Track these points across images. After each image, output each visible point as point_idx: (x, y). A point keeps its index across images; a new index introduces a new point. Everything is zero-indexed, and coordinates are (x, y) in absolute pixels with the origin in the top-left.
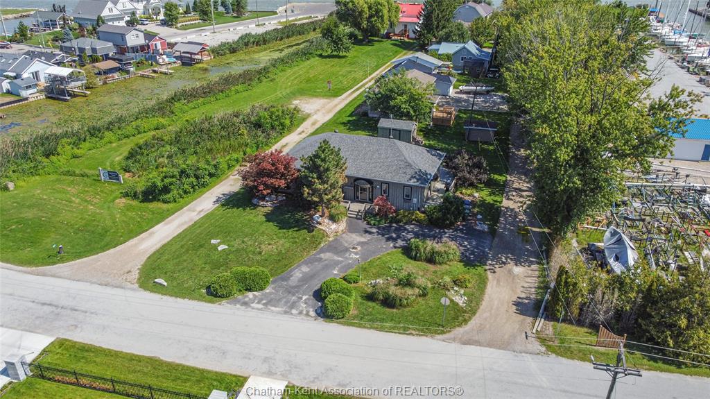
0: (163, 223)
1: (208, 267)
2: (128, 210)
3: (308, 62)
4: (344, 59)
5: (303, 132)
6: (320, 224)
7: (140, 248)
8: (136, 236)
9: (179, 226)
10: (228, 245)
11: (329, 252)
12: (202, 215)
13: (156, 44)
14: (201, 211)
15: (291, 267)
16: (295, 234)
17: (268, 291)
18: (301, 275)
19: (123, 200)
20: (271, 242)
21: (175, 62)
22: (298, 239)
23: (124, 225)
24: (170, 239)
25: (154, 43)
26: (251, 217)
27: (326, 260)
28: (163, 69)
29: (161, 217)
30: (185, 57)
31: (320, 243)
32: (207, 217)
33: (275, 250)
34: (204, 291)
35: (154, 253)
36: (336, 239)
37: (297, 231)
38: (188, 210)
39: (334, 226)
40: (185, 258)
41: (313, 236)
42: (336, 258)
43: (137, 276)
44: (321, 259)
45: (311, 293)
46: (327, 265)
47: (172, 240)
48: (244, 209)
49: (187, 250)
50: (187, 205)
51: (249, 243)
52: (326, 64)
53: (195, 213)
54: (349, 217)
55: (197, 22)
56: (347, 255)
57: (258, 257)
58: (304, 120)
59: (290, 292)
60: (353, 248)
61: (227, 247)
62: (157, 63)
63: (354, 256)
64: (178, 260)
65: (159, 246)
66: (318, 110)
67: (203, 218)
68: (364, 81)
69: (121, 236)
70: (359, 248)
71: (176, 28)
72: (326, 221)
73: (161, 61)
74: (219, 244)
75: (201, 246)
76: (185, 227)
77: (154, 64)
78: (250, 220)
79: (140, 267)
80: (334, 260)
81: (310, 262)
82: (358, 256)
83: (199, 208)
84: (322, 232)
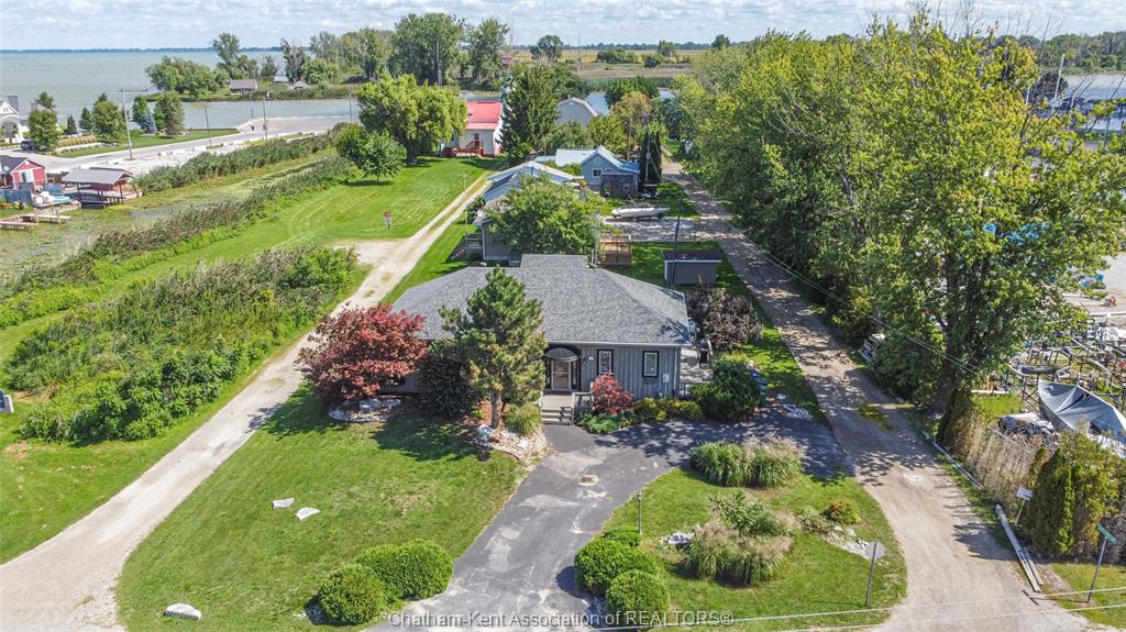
0: (139, 480)
1: (288, 561)
2: (40, 463)
3: (327, 193)
4: (389, 187)
5: (372, 292)
6: (497, 441)
7: (101, 541)
8: (81, 517)
9: (181, 482)
10: (318, 507)
11: (541, 493)
12: (226, 454)
13: (23, 175)
14: (219, 448)
15: (476, 534)
16: (453, 466)
17: (453, 593)
18: (509, 548)
19: (25, 446)
20: (411, 489)
21: (68, 203)
22: (465, 475)
23: (41, 498)
24: (167, 512)
25: (20, 172)
26: (343, 445)
27: (543, 510)
28: (47, 215)
29: (132, 471)
30: (86, 195)
31: (512, 479)
32: (241, 456)
33: (428, 504)
34: (302, 615)
35: (141, 547)
36: (540, 468)
37: (456, 459)
38: (192, 448)
39: (524, 443)
40: (223, 548)
41: (492, 467)
42: (560, 503)
43: (113, 607)
44: (531, 511)
45: (552, 582)
46: (550, 520)
47: (174, 513)
48: (322, 432)
49: (222, 531)
50: (184, 439)
51: (366, 495)
52: (361, 194)
53: (207, 454)
54: (547, 423)
55: (93, 145)
56: (580, 494)
57: (398, 523)
59: (505, 589)
60: (584, 480)
61: (317, 511)
62: (32, 205)
63: (596, 495)
64: (207, 554)
65: (145, 531)
66: (384, 258)
67: (230, 459)
68: (442, 214)
69: (42, 522)
70: (596, 479)
71: (55, 154)
72: (506, 434)
73: (39, 201)
74: (296, 508)
75: (252, 518)
76: (196, 482)
77: (26, 207)
78: (342, 452)
79: (113, 584)
80: (560, 508)
81: (511, 519)
82: (603, 494)
83: (215, 443)
84: (506, 456)
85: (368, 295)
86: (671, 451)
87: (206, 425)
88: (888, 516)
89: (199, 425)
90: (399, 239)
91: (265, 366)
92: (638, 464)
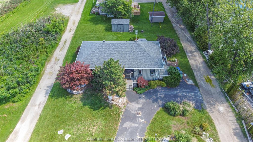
0: (20, 121)
5: (71, 30)
6: (114, 101)
9: (31, 122)
10: (70, 134)
11: (127, 121)
14: (40, 104)
20: (93, 124)
22: (107, 115)
26: (72, 104)
27: (129, 128)
31: (119, 115)
33: (99, 130)
36: (126, 109)
37: (104, 109)
38: (32, 106)
39: (121, 100)
41: (113, 111)
42: (133, 125)
46: (131, 132)
48: (66, 98)
50: (29, 101)
51: (82, 129)
53: (37, 108)
56: (138, 120)
58: (67, 21)
60: (138, 114)
61: (70, 136)
66: (72, 13)
67: (43, 110)
70: (141, 113)
72: (115, 97)
74: (64, 134)
75: (53, 138)
78: (73, 107)
80: (133, 127)
81: (121, 133)
82: (143, 120)
83: (38, 103)
84: (116, 106)
85: (70, 31)
86: (159, 100)
87: (34, 94)
88: (216, 126)
89: (32, 95)
90: (75, 4)
91: (46, 66)
92: (151, 106)
